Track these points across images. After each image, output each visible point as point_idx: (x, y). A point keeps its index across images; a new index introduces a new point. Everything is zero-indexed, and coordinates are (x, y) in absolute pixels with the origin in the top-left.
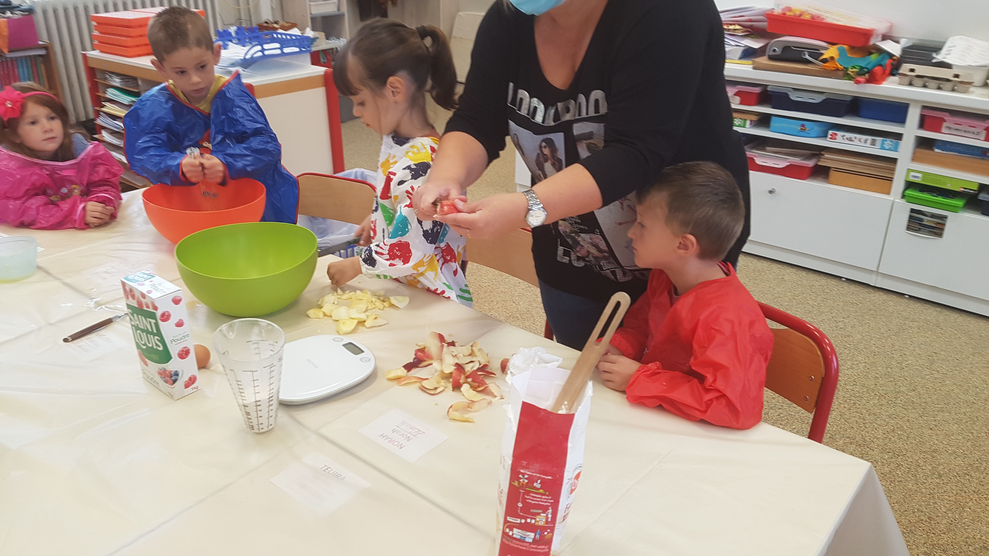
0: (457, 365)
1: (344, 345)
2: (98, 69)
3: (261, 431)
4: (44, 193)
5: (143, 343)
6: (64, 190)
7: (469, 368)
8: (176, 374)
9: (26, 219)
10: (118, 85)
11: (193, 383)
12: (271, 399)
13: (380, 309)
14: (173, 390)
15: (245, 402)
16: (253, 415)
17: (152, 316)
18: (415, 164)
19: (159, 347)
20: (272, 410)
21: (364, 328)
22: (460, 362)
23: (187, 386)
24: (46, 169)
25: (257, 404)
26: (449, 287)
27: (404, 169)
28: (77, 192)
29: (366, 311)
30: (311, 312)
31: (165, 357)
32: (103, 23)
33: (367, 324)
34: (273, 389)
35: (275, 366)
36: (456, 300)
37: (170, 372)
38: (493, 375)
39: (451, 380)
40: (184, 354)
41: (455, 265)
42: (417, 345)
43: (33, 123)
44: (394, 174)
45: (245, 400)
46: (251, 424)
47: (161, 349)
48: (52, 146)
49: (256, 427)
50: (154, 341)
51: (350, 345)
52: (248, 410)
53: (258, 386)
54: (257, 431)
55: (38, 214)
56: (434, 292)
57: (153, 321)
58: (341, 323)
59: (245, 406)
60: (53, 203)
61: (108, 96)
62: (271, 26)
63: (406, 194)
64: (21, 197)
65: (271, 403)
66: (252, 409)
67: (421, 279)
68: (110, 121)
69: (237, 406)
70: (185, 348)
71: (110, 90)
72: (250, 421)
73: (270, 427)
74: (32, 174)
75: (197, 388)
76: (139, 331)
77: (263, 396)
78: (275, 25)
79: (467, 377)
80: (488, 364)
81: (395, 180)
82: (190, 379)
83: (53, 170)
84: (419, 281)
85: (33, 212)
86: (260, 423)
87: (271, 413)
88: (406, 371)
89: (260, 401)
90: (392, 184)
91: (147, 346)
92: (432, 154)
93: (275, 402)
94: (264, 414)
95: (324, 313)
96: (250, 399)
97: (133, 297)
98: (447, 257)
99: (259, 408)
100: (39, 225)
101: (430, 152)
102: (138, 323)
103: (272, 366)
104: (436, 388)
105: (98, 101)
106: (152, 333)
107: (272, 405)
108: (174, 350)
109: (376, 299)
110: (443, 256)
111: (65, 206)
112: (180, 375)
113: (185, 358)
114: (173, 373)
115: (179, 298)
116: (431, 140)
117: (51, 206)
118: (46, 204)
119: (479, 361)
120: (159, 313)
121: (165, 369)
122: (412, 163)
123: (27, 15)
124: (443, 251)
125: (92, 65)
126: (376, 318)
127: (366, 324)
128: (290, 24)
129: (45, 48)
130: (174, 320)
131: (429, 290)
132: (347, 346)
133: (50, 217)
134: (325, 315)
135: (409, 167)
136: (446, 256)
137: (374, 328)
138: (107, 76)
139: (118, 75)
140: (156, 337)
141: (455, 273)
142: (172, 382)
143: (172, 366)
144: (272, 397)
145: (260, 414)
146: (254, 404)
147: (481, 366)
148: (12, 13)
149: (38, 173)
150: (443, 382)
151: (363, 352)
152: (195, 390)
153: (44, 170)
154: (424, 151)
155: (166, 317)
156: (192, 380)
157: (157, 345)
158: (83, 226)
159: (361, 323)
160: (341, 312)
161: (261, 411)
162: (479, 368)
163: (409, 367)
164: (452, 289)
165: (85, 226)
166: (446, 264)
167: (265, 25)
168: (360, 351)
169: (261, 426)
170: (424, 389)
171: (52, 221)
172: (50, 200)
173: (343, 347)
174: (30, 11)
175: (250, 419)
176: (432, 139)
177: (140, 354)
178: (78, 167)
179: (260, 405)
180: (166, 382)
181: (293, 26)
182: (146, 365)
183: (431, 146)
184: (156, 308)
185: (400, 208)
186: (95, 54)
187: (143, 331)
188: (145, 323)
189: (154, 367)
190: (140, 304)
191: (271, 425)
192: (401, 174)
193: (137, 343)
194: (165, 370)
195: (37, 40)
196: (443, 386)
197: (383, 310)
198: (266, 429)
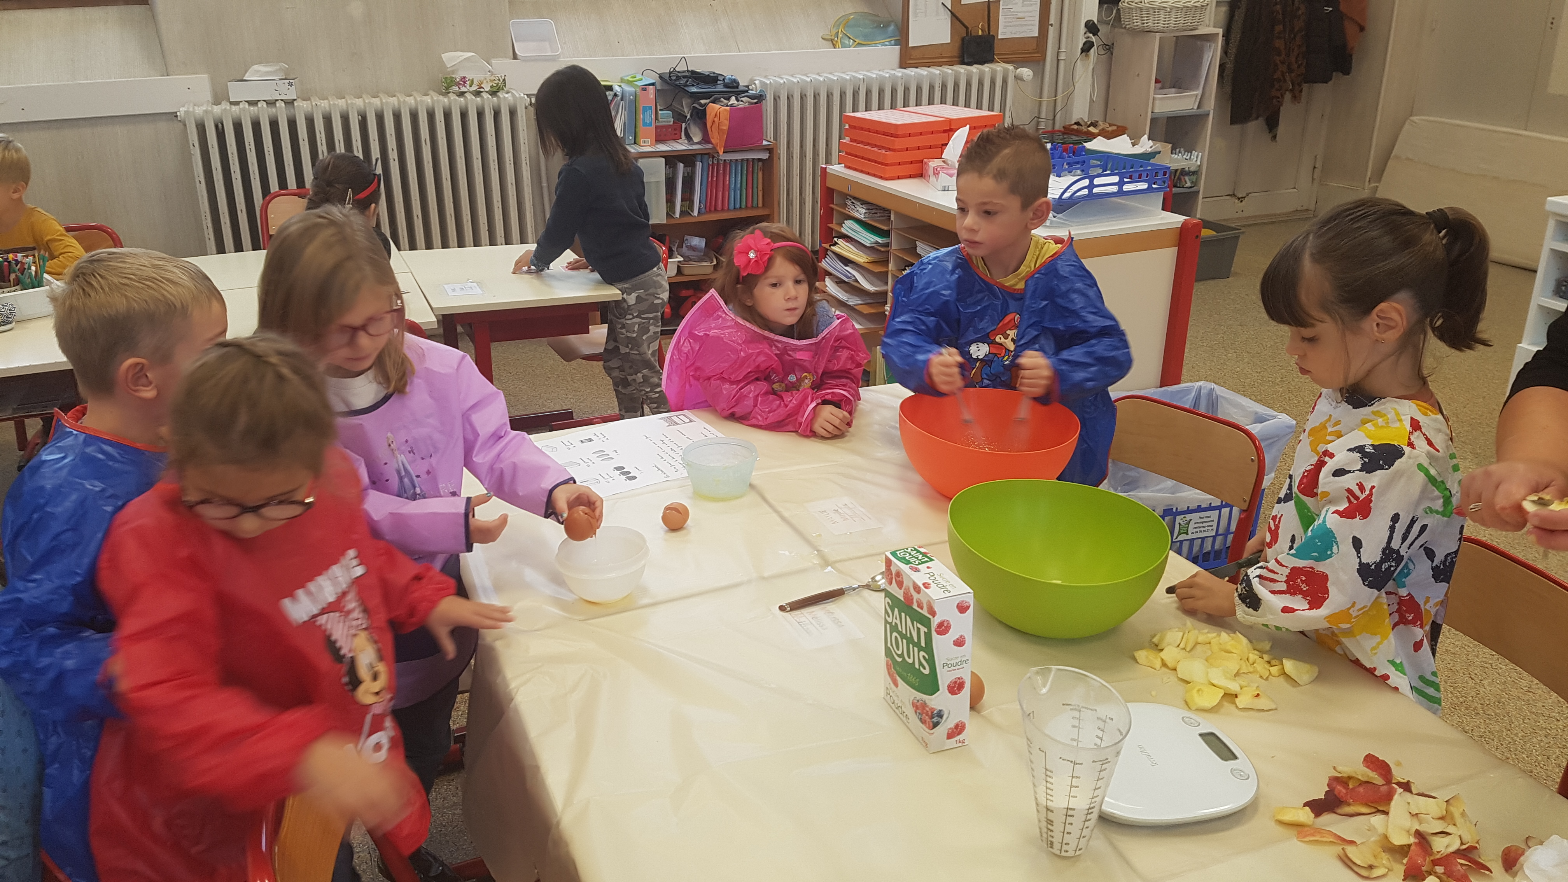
0: (1418, 834)
1: (1201, 735)
2: (837, 191)
3: (1063, 854)
4: (767, 378)
5: (899, 652)
6: (792, 378)
7: (1441, 846)
8: (940, 715)
9: (738, 410)
10: (862, 217)
11: (959, 734)
12: (1090, 811)
13: (1261, 677)
14: (932, 736)
15: (1049, 803)
16: (1058, 827)
17: (926, 622)
18: (1372, 445)
19: (924, 668)
20: (1087, 827)
21: (1232, 708)
22: (1423, 828)
23: (950, 736)
24: (776, 347)
25: (1069, 812)
26: (1398, 667)
27: (1350, 450)
28: (807, 383)
29: (1237, 674)
30: (1141, 655)
31: (929, 685)
32: (859, 128)
33: (1241, 702)
34: (1097, 796)
35: (1109, 762)
36: (1411, 696)
37: (932, 710)
38: (1487, 872)
39: (1405, 861)
40: (956, 688)
41: (1419, 633)
42: (1334, 768)
43: (774, 285)
44: (1332, 456)
45: (1052, 801)
46: (1050, 839)
47: (926, 672)
48: (791, 319)
49: (1057, 846)
50: (917, 657)
51: (1212, 738)
52: (1051, 816)
53: (1076, 787)
54: (1058, 853)
55: (755, 406)
56: (1371, 671)
57: (923, 629)
58: (1195, 690)
59: (1048, 810)
60: (774, 393)
61: (843, 230)
62: (1084, 129)
63: (1347, 494)
64: (740, 381)
65: (1089, 817)
66: (1058, 820)
67: (1345, 641)
68: (839, 265)
69: (1034, 806)
70: (959, 678)
71: (849, 223)
72: (1050, 833)
73: (1078, 853)
74: (759, 354)
75: (963, 741)
76: (895, 634)
77: (1080, 803)
78: (1091, 129)
79: (1435, 863)
80: (1477, 845)
81: (1331, 465)
82: (957, 726)
83: (785, 350)
84: (1339, 643)
85: (749, 402)
86: (1065, 842)
87: (1086, 832)
88: (1313, 815)
89: (1074, 809)
90: (1324, 470)
91: (904, 659)
92: (1411, 433)
93: (1094, 817)
94: (1075, 830)
95: (1162, 660)
96: (1059, 802)
97: (900, 584)
98: (1407, 615)
99: (1069, 820)
100: (754, 421)
101: (1409, 428)
102: (898, 622)
103: (1106, 761)
104: (1371, 867)
105: (830, 235)
106: (917, 645)
107: (1089, 820)
108: (945, 679)
109: (1256, 657)
110: (1398, 611)
111: (792, 400)
112: (945, 717)
113: (956, 694)
114: (935, 712)
115: (967, 604)
116: (1414, 405)
117: (771, 397)
118: (767, 393)
119: (1460, 836)
120: (935, 622)
121: (925, 703)
122: (1367, 441)
123: (756, 103)
124: (1401, 603)
125: (829, 184)
126: (1258, 695)
127: (1237, 700)
128: (1115, 128)
129: (770, 150)
130: (952, 635)
131: (1357, 663)
132: (1206, 738)
133: (769, 412)
134: (1164, 664)
135: (1360, 449)
136: (1406, 611)
137: (1252, 713)
138: (849, 203)
139: (864, 202)
140: (922, 653)
141: (1418, 646)
142: (931, 725)
143: (936, 702)
144: (1093, 808)
145: (1068, 828)
146: (1064, 812)
147: (1464, 847)
148: (738, 100)
149: (767, 354)
150: (1385, 859)
151: (1236, 758)
152: (960, 744)
153: (774, 348)
154: (1398, 424)
155: (943, 628)
156: (959, 729)
157: (920, 663)
158: (808, 433)
159: (1230, 697)
160: (1193, 668)
161: (1072, 824)
162: (1459, 850)
163: (1318, 807)
164: (1405, 674)
165: (810, 433)
166: (1402, 626)
167: (1075, 127)
168: (1231, 756)
169: (1065, 847)
170: (1347, 862)
171: (772, 418)
172: (773, 389)
173: (1199, 738)
174: (760, 98)
175: (1051, 831)
176: (1417, 405)
177: (888, 667)
178: (817, 349)
179: (1072, 816)
180: (923, 721)
181: (1119, 131)
182: (896, 685)
183: (1412, 418)
184: (933, 613)
185: (1327, 511)
186: (837, 169)
187: (903, 636)
188: (908, 625)
189: (907, 694)
190: (908, 599)
191: (1080, 850)
192: (1342, 456)
193: (887, 650)
194: (924, 705)
195: (762, 139)
196: (1386, 868)
197: (1267, 679)
198: (1071, 853)
